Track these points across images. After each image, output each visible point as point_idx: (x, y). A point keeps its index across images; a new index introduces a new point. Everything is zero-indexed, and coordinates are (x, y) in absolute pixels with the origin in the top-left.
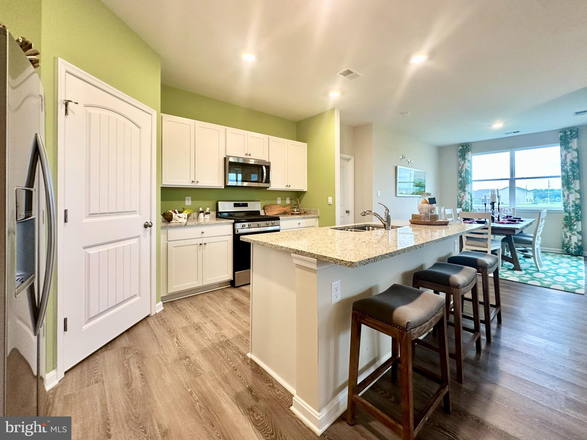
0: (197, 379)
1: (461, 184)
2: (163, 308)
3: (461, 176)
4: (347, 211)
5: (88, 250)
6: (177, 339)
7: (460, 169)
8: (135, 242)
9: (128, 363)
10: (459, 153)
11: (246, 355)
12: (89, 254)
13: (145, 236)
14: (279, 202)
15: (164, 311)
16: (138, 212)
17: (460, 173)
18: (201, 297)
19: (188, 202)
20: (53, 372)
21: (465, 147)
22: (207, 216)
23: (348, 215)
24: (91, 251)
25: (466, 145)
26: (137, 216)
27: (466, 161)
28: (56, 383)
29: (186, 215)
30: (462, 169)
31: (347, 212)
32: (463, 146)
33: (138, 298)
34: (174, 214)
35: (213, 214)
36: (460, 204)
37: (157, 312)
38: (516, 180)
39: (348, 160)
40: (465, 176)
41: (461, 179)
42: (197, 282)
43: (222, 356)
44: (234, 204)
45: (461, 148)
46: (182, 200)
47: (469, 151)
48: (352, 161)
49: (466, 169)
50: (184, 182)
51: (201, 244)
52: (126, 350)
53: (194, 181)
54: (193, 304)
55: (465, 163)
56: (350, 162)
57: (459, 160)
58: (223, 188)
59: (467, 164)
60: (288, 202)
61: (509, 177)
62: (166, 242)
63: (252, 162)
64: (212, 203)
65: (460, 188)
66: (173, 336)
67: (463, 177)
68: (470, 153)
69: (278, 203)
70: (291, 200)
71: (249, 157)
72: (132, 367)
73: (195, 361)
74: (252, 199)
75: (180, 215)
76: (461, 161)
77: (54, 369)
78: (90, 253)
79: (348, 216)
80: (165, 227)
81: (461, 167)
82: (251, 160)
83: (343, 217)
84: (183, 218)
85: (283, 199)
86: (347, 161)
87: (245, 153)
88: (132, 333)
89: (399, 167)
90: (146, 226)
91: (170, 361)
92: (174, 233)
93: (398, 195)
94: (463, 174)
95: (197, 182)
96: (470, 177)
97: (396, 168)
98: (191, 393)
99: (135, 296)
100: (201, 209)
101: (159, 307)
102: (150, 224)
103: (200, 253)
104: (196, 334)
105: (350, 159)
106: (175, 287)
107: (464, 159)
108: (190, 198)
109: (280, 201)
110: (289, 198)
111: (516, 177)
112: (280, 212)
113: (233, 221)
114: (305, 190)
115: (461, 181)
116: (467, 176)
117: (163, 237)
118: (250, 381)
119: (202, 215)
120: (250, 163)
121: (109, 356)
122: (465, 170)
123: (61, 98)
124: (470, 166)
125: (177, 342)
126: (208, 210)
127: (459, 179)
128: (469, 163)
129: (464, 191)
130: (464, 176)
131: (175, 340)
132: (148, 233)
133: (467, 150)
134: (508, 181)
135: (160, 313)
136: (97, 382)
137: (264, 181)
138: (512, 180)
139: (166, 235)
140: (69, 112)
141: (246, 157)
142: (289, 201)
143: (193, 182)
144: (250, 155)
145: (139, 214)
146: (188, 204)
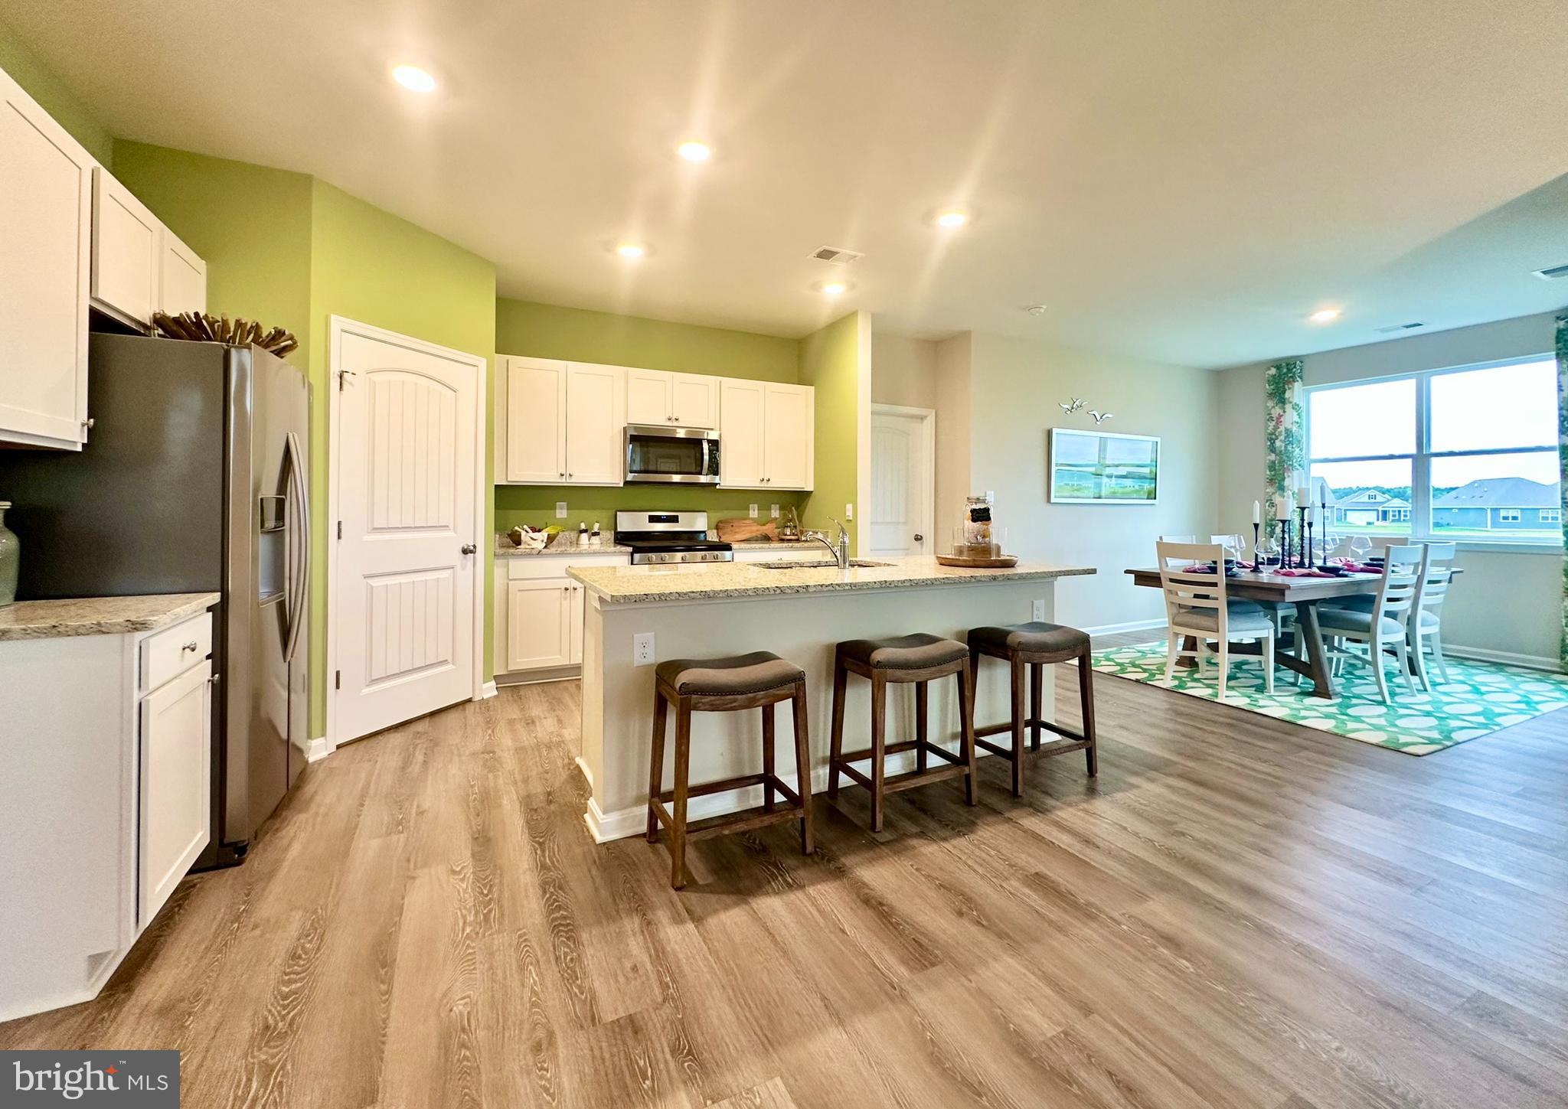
0: (490, 776)
1: (1275, 470)
2: (496, 693)
3: (1272, 449)
4: (917, 535)
5: (370, 581)
6: (493, 732)
7: (1270, 428)
8: (447, 575)
9: (415, 748)
10: (1268, 387)
11: (573, 760)
12: (372, 587)
13: (464, 568)
14: (754, 513)
15: (496, 697)
16: (451, 527)
17: (1272, 438)
18: (566, 684)
19: (562, 513)
20: (320, 741)
21: (1285, 370)
22: (595, 540)
23: (919, 546)
24: (374, 582)
25: (1287, 365)
26: (450, 534)
27: (1288, 407)
28: (324, 754)
29: (546, 535)
30: (1276, 428)
31: (918, 538)
32: (1278, 368)
33: (450, 667)
34: (523, 533)
35: (609, 535)
36: (1271, 526)
37: (485, 697)
38: (1434, 460)
39: (922, 419)
40: (1286, 447)
41: (1273, 457)
42: (558, 657)
43: (541, 757)
44: (650, 516)
45: (1273, 371)
46: (551, 509)
47: (1294, 381)
48: (930, 422)
49: (1286, 430)
50: (546, 475)
51: (566, 589)
52: (418, 735)
53: (564, 473)
54: (546, 693)
55: (1284, 412)
56: (925, 422)
57: (1270, 404)
58: (622, 485)
59: (1290, 418)
60: (775, 513)
61: (1413, 450)
62: (506, 581)
63: (681, 434)
64: (606, 516)
65: (1271, 481)
66: (489, 728)
67: (1278, 451)
68: (1298, 386)
69: (751, 516)
70: (782, 509)
71: (675, 424)
72: (417, 753)
73: (500, 757)
74: (690, 507)
75: (536, 535)
76: (1274, 407)
77: (323, 736)
78: (374, 585)
79: (922, 547)
80: (502, 555)
81: (1274, 423)
82: (678, 430)
83: (907, 549)
84: (539, 541)
85: (765, 508)
86: (919, 420)
87: (667, 416)
88: (437, 719)
89: (1055, 431)
90: (465, 552)
91: (467, 753)
92: (520, 567)
93: (1053, 500)
94: (1278, 443)
95: (570, 475)
96: (1297, 450)
97: (1049, 433)
98: (472, 787)
99: (445, 662)
100: (583, 526)
101: (489, 690)
102: (472, 548)
103: (566, 604)
104: (522, 729)
105: (926, 417)
106: (522, 661)
107: (1282, 401)
108: (564, 504)
109: (756, 511)
110: (778, 506)
111: (1434, 449)
112: (754, 534)
113: (630, 549)
114: (809, 487)
115: (1273, 462)
116: (1289, 448)
117: (498, 572)
118: (557, 784)
119: (584, 536)
120: (678, 436)
121: (396, 739)
122: (1283, 433)
123: (335, 370)
124: (1298, 420)
125: (490, 735)
126: (596, 529)
127: (1269, 457)
128: (1295, 414)
129: (1282, 488)
130: (1283, 448)
131: (490, 732)
132: (470, 564)
133: (1291, 377)
134: (1410, 460)
135: (488, 700)
136: (370, 761)
137: (705, 471)
138: (1421, 460)
139: (506, 569)
140: (345, 386)
141: (669, 423)
142: (778, 511)
143: (562, 475)
144: (677, 420)
145: (455, 531)
146: (558, 516)
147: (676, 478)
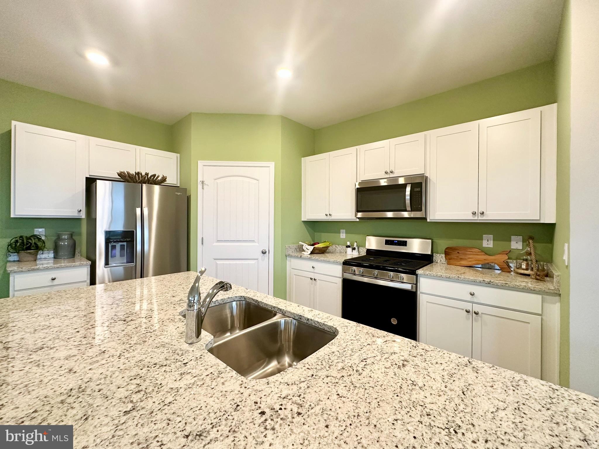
13: (263, 260)
14: (487, 243)
19: (343, 235)
22: (355, 252)
44: (386, 240)
46: (338, 233)
50: (321, 215)
51: (311, 279)
58: (357, 220)
60: (517, 245)
69: (484, 246)
71: (391, 176)
87: (385, 172)
90: (264, 253)
95: (330, 215)
100: (348, 244)
108: (344, 230)
109: (490, 242)
110: (520, 237)
113: (342, 262)
119: (349, 249)
126: (355, 245)
140: (205, 186)
141: (387, 176)
143: (326, 215)
144: (392, 172)
145: (258, 243)
146: (341, 237)
147: (390, 215)
